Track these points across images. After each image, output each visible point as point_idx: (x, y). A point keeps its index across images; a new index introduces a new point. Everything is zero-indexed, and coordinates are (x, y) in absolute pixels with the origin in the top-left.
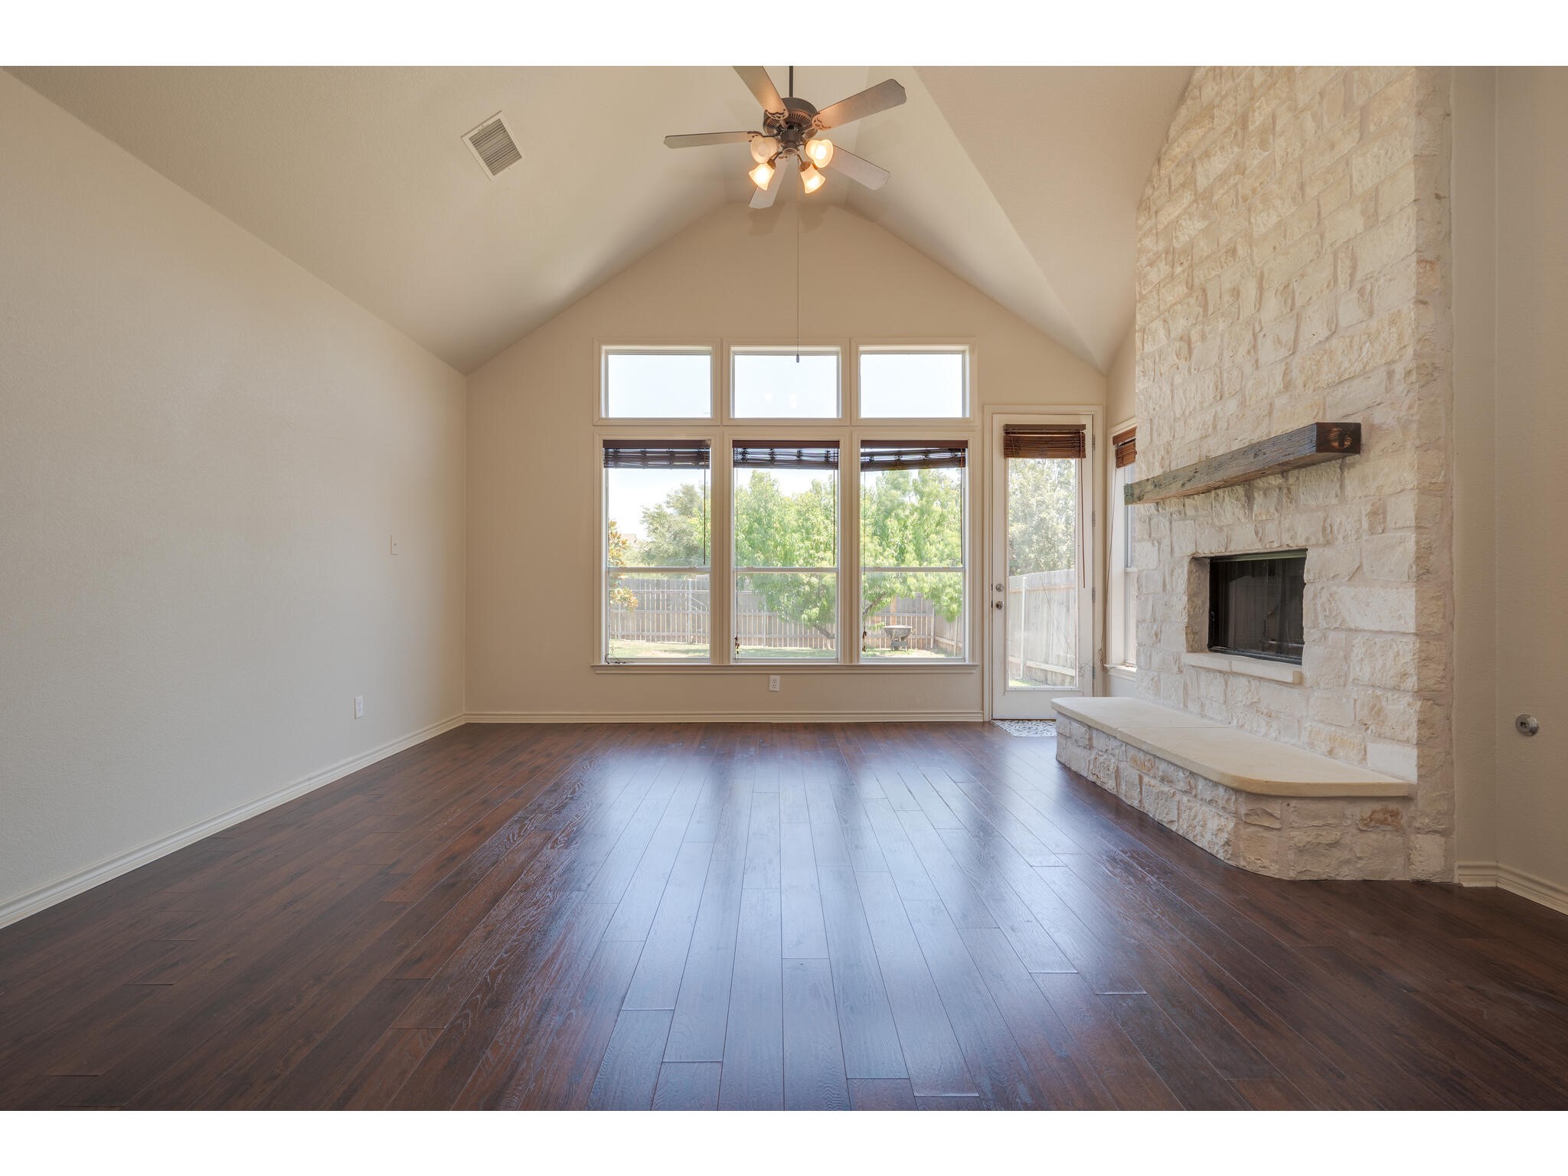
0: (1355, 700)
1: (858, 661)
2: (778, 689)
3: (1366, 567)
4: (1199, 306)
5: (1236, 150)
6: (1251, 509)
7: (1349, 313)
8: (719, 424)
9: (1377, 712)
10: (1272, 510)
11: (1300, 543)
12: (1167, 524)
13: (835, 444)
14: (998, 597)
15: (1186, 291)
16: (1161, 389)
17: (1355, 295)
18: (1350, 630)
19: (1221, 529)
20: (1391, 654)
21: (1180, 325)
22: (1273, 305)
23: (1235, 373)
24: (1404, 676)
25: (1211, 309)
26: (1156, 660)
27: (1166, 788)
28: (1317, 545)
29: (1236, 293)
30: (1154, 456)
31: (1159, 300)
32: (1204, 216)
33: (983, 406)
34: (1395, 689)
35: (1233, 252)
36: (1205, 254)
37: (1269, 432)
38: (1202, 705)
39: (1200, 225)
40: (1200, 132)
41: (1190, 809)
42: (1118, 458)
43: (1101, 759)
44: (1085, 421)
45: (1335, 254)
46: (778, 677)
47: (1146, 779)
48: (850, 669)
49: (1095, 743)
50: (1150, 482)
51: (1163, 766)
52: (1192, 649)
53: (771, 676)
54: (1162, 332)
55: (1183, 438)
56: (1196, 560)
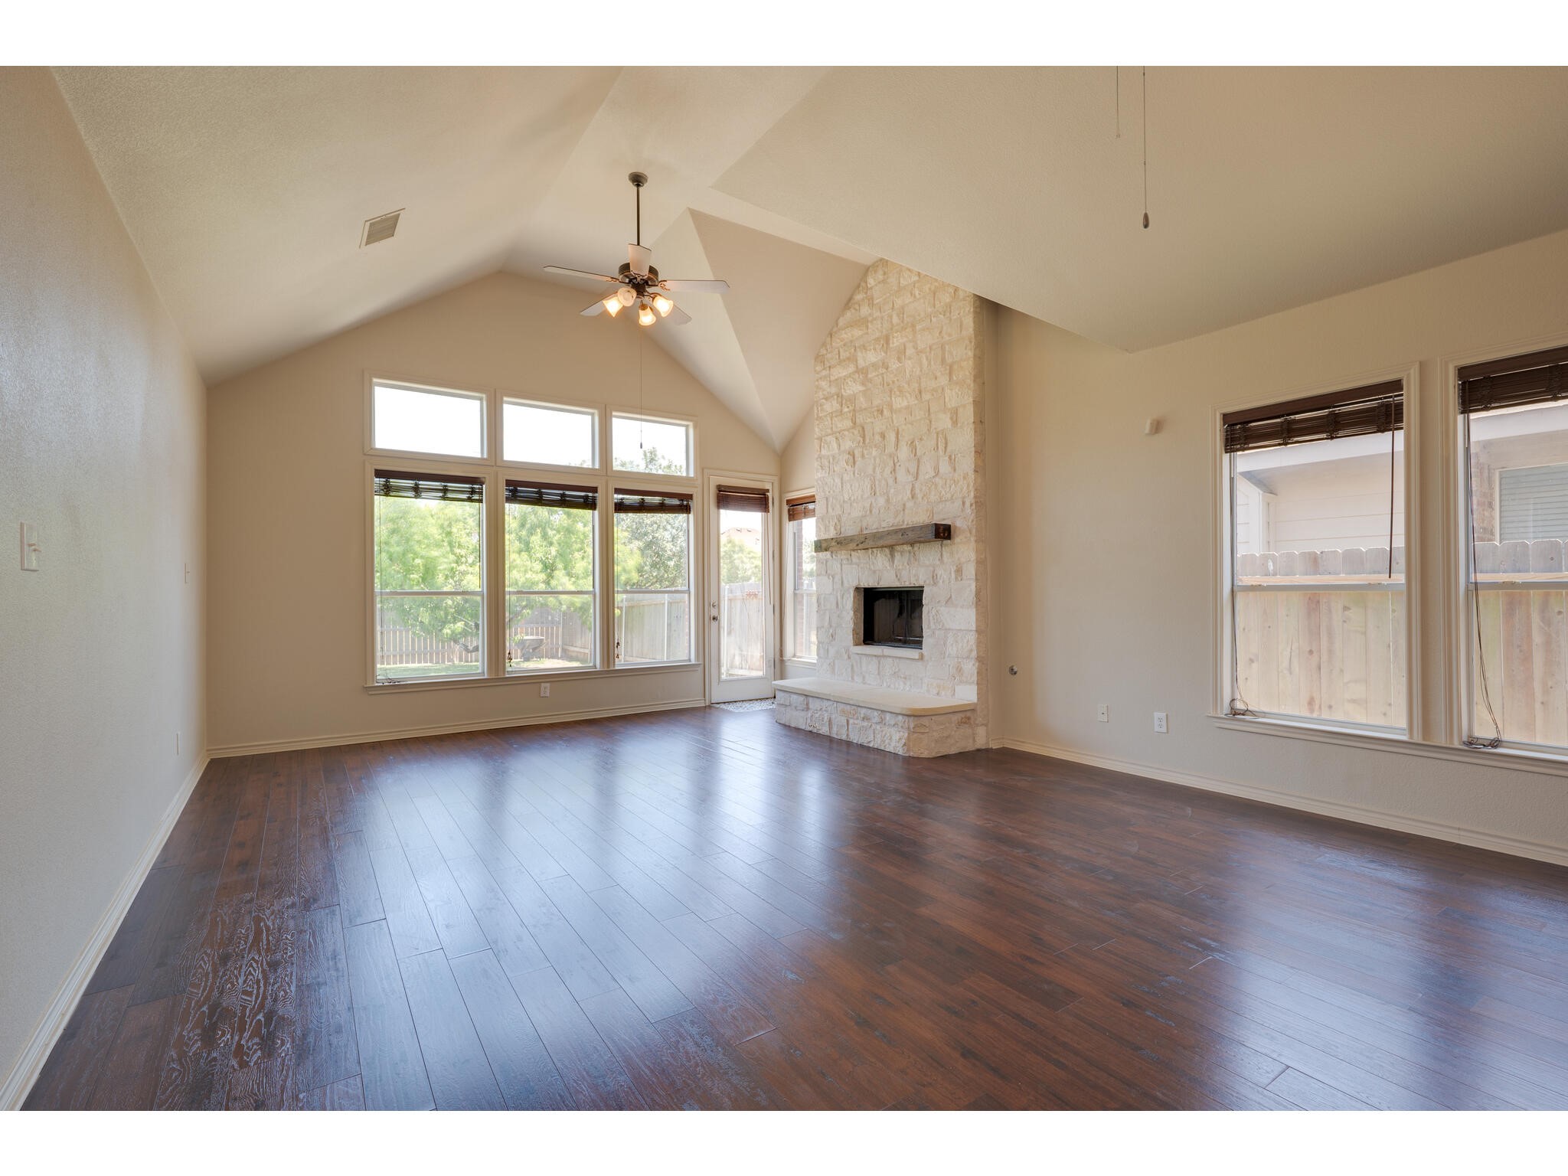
0: (949, 666)
1: (615, 666)
2: (548, 694)
3: (953, 597)
4: (860, 436)
5: (883, 354)
6: (893, 563)
7: (945, 468)
8: (493, 464)
9: (959, 670)
10: (906, 564)
11: (921, 583)
12: (839, 566)
13: (594, 490)
14: (714, 613)
15: (852, 424)
16: (834, 480)
17: (947, 458)
18: (946, 629)
19: (874, 572)
20: (965, 641)
21: (848, 444)
22: (904, 452)
23: (883, 482)
24: (971, 650)
25: (867, 441)
26: (832, 651)
27: (865, 724)
28: (929, 585)
29: (883, 436)
30: (829, 522)
31: (832, 424)
32: (863, 384)
33: (703, 470)
34: (968, 657)
35: (882, 412)
36: (863, 407)
37: (903, 522)
38: (864, 677)
39: (862, 388)
40: (860, 333)
41: (882, 731)
42: (790, 515)
43: (817, 715)
44: (768, 486)
45: (938, 434)
46: (548, 685)
47: (851, 721)
48: (609, 673)
49: (811, 706)
50: (834, 540)
51: (863, 711)
52: (856, 644)
53: (542, 684)
54: (835, 445)
55: (849, 514)
56: (857, 589)
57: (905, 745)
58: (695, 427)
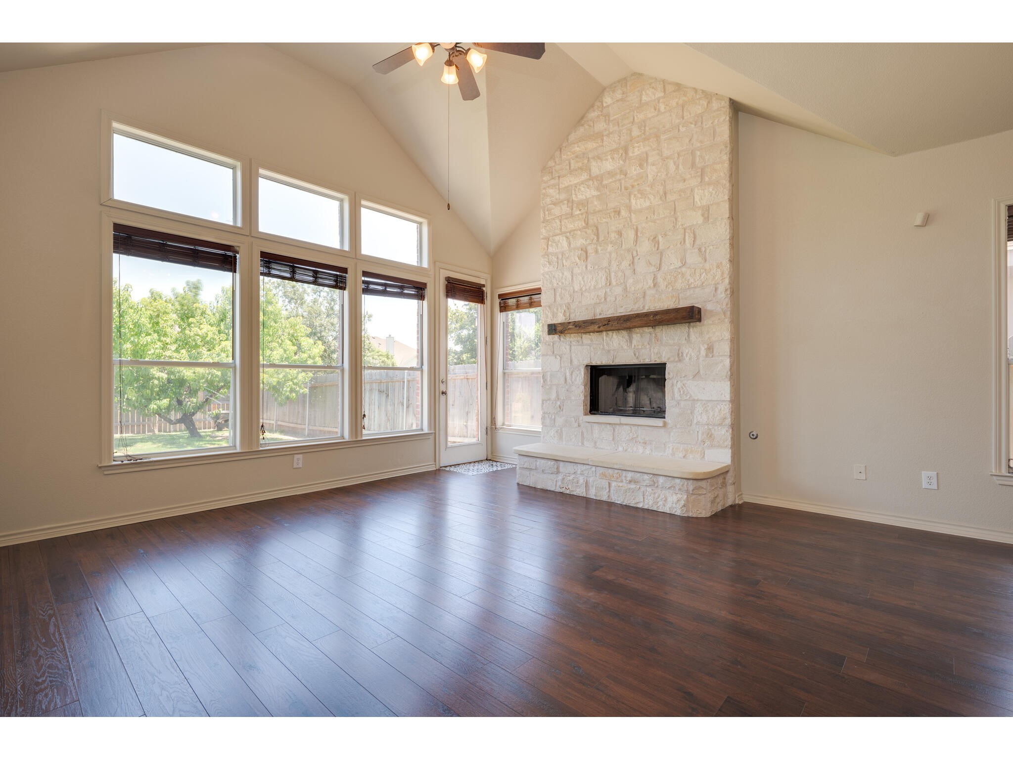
0: (698, 432)
1: (362, 437)
2: (300, 466)
3: (702, 372)
4: (594, 235)
5: (621, 162)
6: (631, 342)
7: (693, 258)
8: (248, 235)
9: (710, 436)
10: (646, 344)
11: (663, 360)
12: (568, 347)
13: (345, 270)
14: (443, 388)
15: (584, 225)
16: (563, 274)
17: (696, 250)
18: (694, 400)
19: (609, 351)
20: (717, 410)
21: (580, 242)
22: (645, 247)
23: (620, 274)
24: (724, 419)
25: (601, 238)
26: (560, 421)
27: (633, 486)
28: (673, 361)
29: (620, 234)
30: (557, 309)
31: (561, 225)
32: (598, 189)
33: (435, 262)
34: (720, 425)
35: (619, 213)
36: (597, 209)
37: (644, 307)
38: (595, 443)
39: (595, 193)
40: (595, 145)
41: (655, 493)
42: (501, 307)
44: (483, 282)
45: (685, 229)
46: (300, 456)
47: (614, 484)
48: (357, 443)
50: (571, 324)
51: (630, 475)
52: (586, 414)
53: (296, 456)
54: (565, 244)
55: (580, 302)
56: (587, 366)
57: (684, 506)
58: (429, 224)
